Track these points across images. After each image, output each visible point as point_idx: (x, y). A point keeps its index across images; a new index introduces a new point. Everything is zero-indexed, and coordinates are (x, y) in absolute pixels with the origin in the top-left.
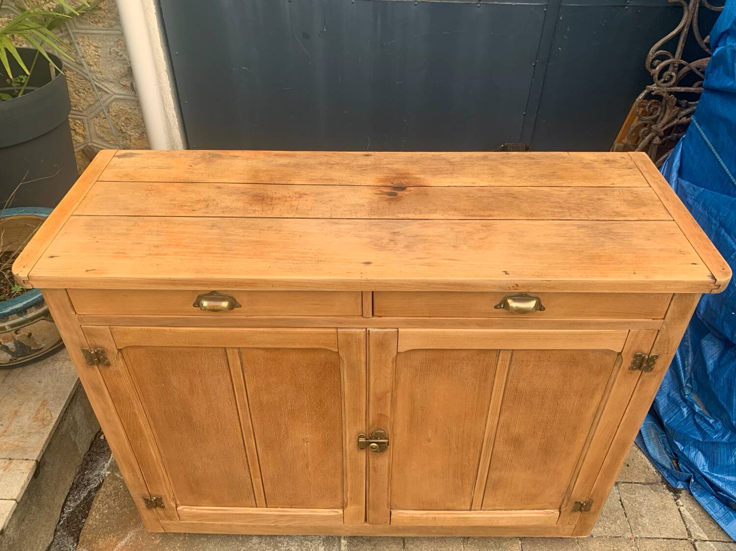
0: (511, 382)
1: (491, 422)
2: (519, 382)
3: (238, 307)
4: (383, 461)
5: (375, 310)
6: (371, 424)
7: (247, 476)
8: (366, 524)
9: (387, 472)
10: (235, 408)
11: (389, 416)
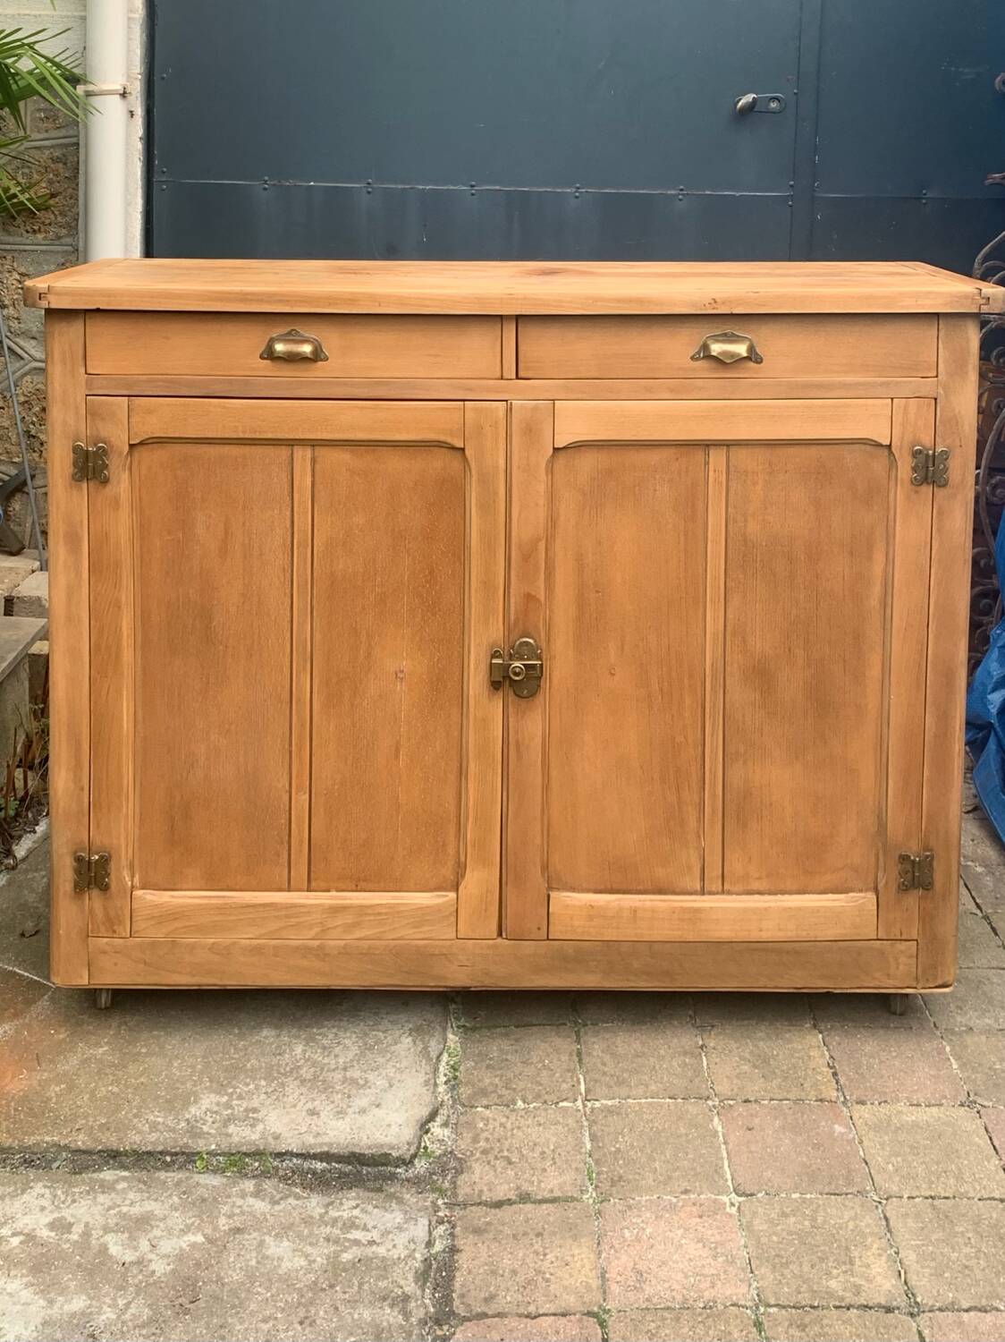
0: (735, 521)
1: (713, 622)
2: (746, 521)
3: (321, 360)
4: (533, 724)
5: (520, 364)
6: (512, 622)
7: (284, 786)
8: (499, 940)
9: (540, 759)
10: (288, 591)
11: (542, 599)
